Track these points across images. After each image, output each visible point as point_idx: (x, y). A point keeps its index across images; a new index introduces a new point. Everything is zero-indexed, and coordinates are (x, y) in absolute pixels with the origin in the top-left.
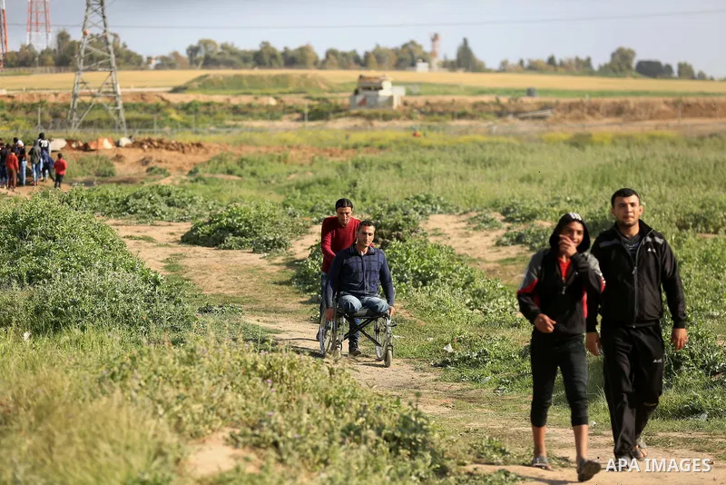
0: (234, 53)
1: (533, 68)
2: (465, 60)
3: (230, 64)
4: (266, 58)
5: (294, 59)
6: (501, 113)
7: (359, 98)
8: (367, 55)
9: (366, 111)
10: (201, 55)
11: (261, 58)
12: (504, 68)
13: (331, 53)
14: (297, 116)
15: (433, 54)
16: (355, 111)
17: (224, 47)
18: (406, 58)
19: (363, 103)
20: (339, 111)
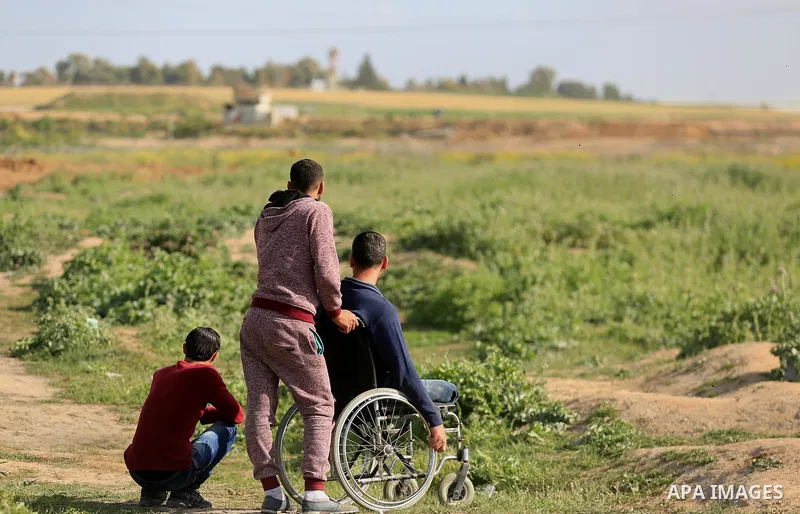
0: (108, 69)
1: (443, 87)
2: (366, 78)
3: (102, 81)
4: (144, 74)
5: (176, 76)
6: (395, 132)
7: (233, 114)
8: (257, 73)
9: (242, 128)
10: (71, 71)
11: (139, 74)
12: (411, 87)
13: (217, 70)
14: (162, 134)
15: (331, 71)
16: (228, 128)
17: (97, 62)
18: (301, 75)
19: (238, 120)
20: (209, 128)
